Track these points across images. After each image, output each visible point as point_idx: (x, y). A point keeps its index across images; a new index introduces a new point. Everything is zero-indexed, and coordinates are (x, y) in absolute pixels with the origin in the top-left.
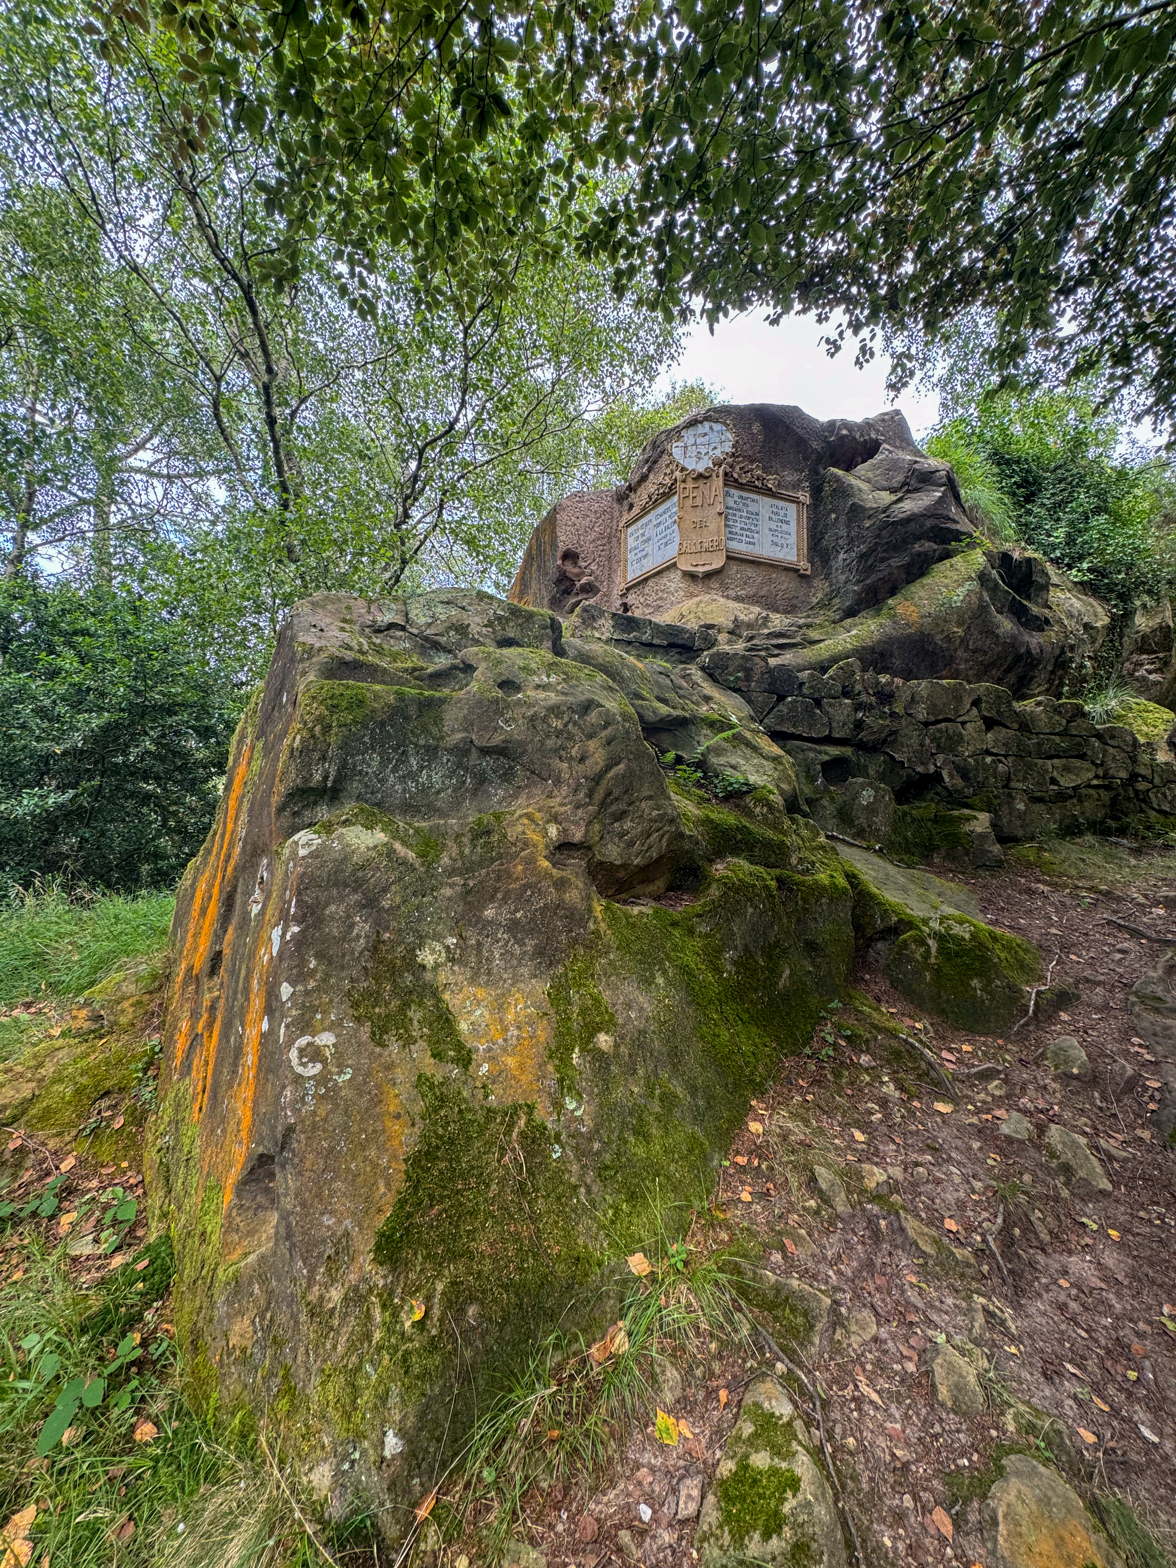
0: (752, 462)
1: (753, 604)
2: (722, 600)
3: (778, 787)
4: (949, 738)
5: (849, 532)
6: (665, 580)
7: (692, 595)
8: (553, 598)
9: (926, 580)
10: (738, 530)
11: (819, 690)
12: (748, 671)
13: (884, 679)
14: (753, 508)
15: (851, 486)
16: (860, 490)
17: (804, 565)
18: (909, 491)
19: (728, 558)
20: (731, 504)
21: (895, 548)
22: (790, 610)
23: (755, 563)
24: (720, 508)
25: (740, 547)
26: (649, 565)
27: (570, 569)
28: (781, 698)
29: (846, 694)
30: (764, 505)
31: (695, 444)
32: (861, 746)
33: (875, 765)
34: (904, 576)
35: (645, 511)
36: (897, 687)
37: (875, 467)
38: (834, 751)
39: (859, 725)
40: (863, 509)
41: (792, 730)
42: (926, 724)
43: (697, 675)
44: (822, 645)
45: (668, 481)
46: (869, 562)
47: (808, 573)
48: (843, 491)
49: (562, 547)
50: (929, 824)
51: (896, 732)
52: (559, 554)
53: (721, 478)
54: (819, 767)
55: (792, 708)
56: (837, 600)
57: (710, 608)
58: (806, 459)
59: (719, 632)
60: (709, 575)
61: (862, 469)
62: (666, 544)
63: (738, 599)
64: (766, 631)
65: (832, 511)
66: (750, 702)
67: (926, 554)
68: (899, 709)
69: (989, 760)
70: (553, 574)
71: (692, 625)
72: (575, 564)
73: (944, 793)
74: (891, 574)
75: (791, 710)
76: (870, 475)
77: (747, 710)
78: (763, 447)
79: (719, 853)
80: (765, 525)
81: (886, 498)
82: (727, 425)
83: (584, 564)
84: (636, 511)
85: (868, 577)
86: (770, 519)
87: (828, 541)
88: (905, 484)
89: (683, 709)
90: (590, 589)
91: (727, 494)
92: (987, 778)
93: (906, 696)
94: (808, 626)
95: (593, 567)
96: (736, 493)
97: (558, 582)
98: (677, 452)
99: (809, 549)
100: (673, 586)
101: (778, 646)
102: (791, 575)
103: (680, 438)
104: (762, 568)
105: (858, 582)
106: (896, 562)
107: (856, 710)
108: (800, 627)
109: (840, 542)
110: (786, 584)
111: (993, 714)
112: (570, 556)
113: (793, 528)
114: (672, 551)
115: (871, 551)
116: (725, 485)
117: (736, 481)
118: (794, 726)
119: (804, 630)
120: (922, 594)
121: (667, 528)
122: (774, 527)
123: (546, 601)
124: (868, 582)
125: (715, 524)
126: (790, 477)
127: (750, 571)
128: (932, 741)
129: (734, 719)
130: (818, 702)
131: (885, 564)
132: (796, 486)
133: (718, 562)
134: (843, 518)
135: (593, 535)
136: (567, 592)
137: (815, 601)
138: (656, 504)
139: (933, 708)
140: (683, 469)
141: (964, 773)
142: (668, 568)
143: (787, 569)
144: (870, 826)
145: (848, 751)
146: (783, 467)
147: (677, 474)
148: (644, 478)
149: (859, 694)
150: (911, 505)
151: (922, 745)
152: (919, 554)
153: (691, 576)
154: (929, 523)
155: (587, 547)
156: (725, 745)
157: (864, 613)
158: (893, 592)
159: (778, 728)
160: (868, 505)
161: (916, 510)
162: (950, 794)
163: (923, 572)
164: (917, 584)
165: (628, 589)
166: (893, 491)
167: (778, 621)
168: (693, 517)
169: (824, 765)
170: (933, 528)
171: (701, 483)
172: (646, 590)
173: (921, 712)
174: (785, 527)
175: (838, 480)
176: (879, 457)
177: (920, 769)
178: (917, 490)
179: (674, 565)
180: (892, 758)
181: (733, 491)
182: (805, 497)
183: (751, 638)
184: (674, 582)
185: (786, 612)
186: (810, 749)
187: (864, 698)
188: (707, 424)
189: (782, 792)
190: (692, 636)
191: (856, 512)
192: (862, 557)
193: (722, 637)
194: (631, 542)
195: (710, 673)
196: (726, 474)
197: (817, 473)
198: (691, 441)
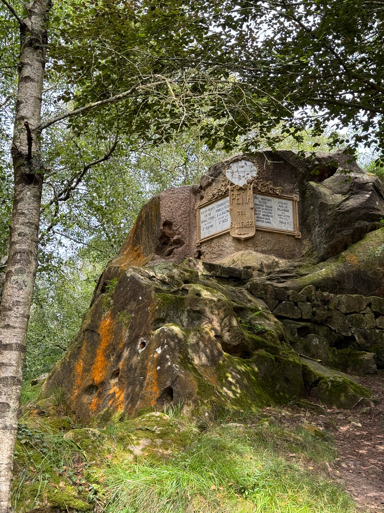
0: (267, 180)
1: (270, 254)
2: (254, 253)
3: (276, 331)
4: (357, 320)
5: (320, 217)
6: (223, 241)
7: (238, 250)
8: (158, 247)
9: (363, 242)
10: (261, 216)
11: (296, 299)
12: (266, 291)
13: (325, 294)
14: (269, 204)
15: (320, 193)
16: (325, 195)
17: (297, 233)
18: (352, 194)
19: (257, 230)
20: (257, 202)
21: (345, 225)
22: (291, 257)
23: (271, 233)
24: (251, 205)
25: (263, 225)
26: (214, 231)
27: (167, 231)
28: (280, 302)
29: (308, 300)
30: (275, 203)
31: (237, 171)
32: (315, 322)
33: (323, 331)
34: (351, 240)
35: (210, 202)
36: (331, 298)
37: (335, 181)
38: (303, 324)
39: (314, 314)
40: (327, 205)
41: (285, 315)
42: (346, 314)
43: (246, 292)
44: (306, 277)
45: (223, 189)
46: (331, 233)
47: (300, 237)
48: (316, 195)
49: (163, 219)
50: (346, 356)
51: (331, 317)
52: (162, 223)
53: (252, 190)
54: (296, 330)
55: (285, 306)
56: (315, 252)
57: (248, 257)
58: (296, 177)
59: (253, 270)
60: (247, 240)
61: (327, 181)
62: (223, 222)
63: (262, 252)
64: (278, 269)
65: (312, 205)
66: (267, 303)
67: (361, 228)
68: (331, 307)
69: (377, 331)
70: (158, 233)
71: (240, 266)
72: (170, 228)
73: (357, 345)
74: (343, 239)
75: (284, 307)
76: (331, 185)
77: (265, 305)
78: (273, 172)
79: (256, 349)
80: (276, 213)
81: (339, 198)
82: (254, 163)
83: (175, 228)
84: (204, 201)
85: (331, 241)
86: (278, 209)
87: (309, 220)
88: (350, 190)
89: (241, 304)
90: (179, 242)
91: (255, 198)
92: (377, 339)
93: (336, 301)
94: (300, 266)
95: (181, 230)
96: (260, 197)
97: (161, 238)
98: (228, 175)
99: (300, 224)
100: (228, 244)
101: (284, 277)
102: (291, 238)
103: (229, 167)
104: (275, 235)
105: (326, 243)
106: (346, 232)
107: (313, 307)
108: (295, 267)
109: (316, 221)
110: (288, 243)
111: (377, 310)
112: (168, 224)
113: (290, 214)
114: (227, 226)
115: (331, 227)
116: (254, 193)
117: (260, 191)
118: (286, 313)
119: (298, 269)
120: (360, 249)
121: (223, 213)
122: (280, 214)
123: (153, 249)
124: (331, 243)
125: (249, 214)
126: (288, 187)
127: (268, 237)
128: (349, 322)
129: (260, 308)
130: (296, 304)
131: (340, 233)
132: (292, 192)
133: (251, 234)
134: (317, 209)
135: (180, 212)
136: (165, 244)
137: (304, 252)
138: (217, 200)
139: (348, 307)
140: (232, 184)
141: (365, 337)
142: (225, 234)
143: (288, 235)
144: (317, 353)
145: (308, 324)
146: (284, 182)
147: (229, 187)
148: (209, 184)
149: (314, 300)
150: (352, 203)
151: (344, 323)
152: (358, 228)
153: (238, 240)
154: (362, 212)
155: (177, 219)
156: (257, 317)
157: (330, 260)
158: (345, 248)
159: (279, 314)
160: (329, 203)
161: (355, 205)
162: (360, 346)
163: (361, 237)
164: (358, 244)
165: (201, 243)
166: (343, 194)
167: (283, 263)
168: (238, 209)
169: (298, 329)
170: (365, 214)
171: (241, 192)
172: (213, 245)
173: (343, 309)
174: (286, 213)
175: (313, 189)
176: (336, 175)
177: (344, 334)
178: (357, 193)
179: (229, 233)
180: (330, 328)
181: (258, 196)
182: (296, 197)
183: (270, 273)
184: (228, 242)
185: (289, 258)
186: (293, 323)
187: (315, 302)
188: (243, 162)
189: (277, 333)
190: (240, 272)
191: (323, 207)
192: (327, 230)
193: (255, 273)
194: (202, 217)
195: (250, 291)
196: (254, 188)
197: (303, 184)
198: (235, 170)
